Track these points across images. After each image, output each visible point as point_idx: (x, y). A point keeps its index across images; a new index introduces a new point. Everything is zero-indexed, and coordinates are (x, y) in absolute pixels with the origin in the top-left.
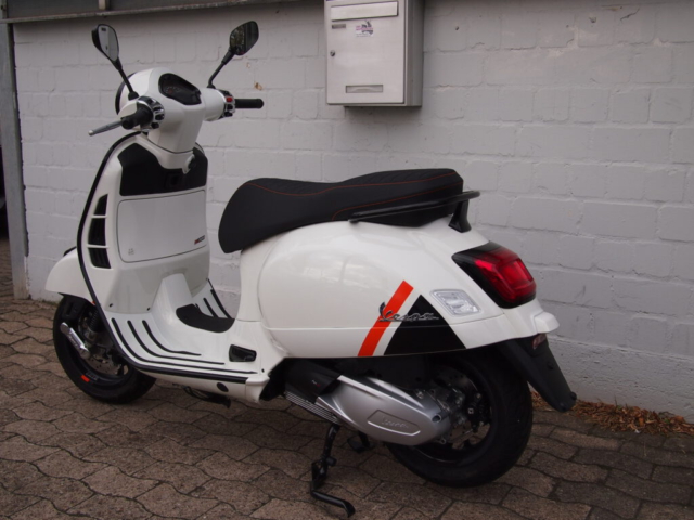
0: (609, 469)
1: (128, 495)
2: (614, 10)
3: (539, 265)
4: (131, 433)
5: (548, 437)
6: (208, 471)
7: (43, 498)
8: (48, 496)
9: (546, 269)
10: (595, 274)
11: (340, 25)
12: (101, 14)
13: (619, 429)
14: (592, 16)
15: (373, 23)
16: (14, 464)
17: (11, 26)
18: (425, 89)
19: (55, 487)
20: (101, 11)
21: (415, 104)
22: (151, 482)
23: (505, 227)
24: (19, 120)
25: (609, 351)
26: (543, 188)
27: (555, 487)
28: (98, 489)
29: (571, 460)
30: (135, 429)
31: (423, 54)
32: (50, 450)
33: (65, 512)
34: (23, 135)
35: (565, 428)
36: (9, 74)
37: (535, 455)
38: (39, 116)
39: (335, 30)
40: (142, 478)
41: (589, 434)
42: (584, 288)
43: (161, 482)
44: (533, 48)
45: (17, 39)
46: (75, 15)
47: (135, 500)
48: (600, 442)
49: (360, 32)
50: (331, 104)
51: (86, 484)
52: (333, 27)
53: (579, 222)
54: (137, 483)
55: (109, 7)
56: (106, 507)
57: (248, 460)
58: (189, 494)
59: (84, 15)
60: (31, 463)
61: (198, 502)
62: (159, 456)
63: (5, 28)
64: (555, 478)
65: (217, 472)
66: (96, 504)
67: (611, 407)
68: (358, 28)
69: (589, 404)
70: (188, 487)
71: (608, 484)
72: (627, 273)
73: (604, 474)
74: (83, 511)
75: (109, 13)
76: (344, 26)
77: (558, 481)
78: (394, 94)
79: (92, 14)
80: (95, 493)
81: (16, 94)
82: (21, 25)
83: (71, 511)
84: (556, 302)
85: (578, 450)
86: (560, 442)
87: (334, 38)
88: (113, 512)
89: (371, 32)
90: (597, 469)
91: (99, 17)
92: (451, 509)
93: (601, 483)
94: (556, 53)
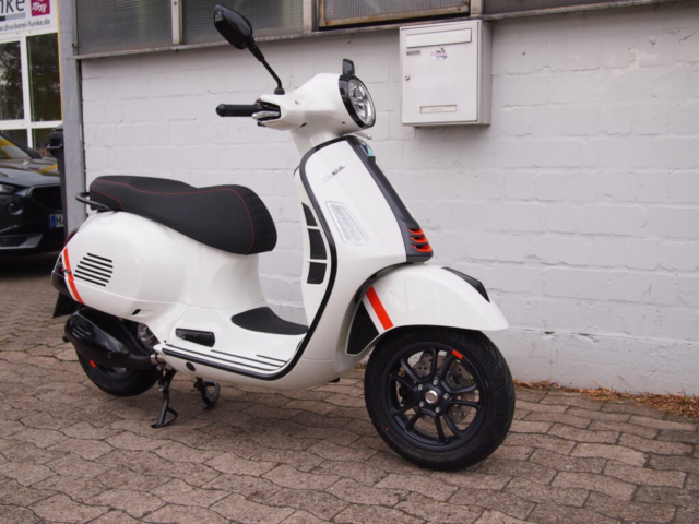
0: (693, 445)
1: (253, 474)
2: (673, 33)
3: (607, 267)
4: (234, 427)
5: (627, 422)
6: (320, 454)
7: (173, 478)
8: (179, 475)
9: (613, 270)
10: (660, 273)
11: (414, 51)
12: (175, 48)
13: (690, 415)
14: (652, 38)
15: (446, 48)
16: (133, 453)
17: (79, 62)
18: (493, 109)
19: (181, 470)
20: (175, 45)
21: (485, 122)
22: (270, 464)
23: (573, 233)
24: (84, 151)
25: (675, 345)
26: (609, 196)
27: (648, 459)
28: (223, 470)
29: (655, 439)
30: (237, 424)
31: (491, 77)
32: (163, 442)
33: (200, 487)
34: (87, 166)
35: (639, 415)
36: (77, 107)
37: (620, 436)
38: (104, 146)
39: (410, 57)
40: (260, 460)
41: (665, 419)
42: (650, 287)
43: (279, 464)
44: (597, 69)
45: (84, 75)
46: (148, 50)
47: (260, 477)
48: (678, 426)
49: (434, 57)
50: (405, 124)
51: (209, 467)
52: (408, 54)
53: (643, 226)
54: (257, 465)
55: (183, 42)
56: (235, 484)
57: (354, 445)
58: (310, 472)
59: (158, 49)
60: (150, 452)
61: (321, 477)
62: (270, 445)
63: (74, 64)
64: (645, 453)
65: (330, 455)
66: (226, 481)
67: (679, 398)
68: (432, 54)
69: (658, 396)
70: (307, 467)
71: (695, 455)
72: (691, 272)
73: (690, 449)
74: (216, 486)
75: (183, 47)
76: (418, 53)
77: (649, 455)
78: (467, 113)
79: (166, 48)
80: (221, 473)
81: (83, 127)
82: (89, 61)
83: (205, 487)
84: (623, 302)
85: (659, 432)
86: (641, 426)
87: (409, 64)
88: (245, 486)
89: (445, 57)
90: (681, 445)
91: (172, 51)
92: (558, 478)
93: (688, 455)
94: (618, 73)
